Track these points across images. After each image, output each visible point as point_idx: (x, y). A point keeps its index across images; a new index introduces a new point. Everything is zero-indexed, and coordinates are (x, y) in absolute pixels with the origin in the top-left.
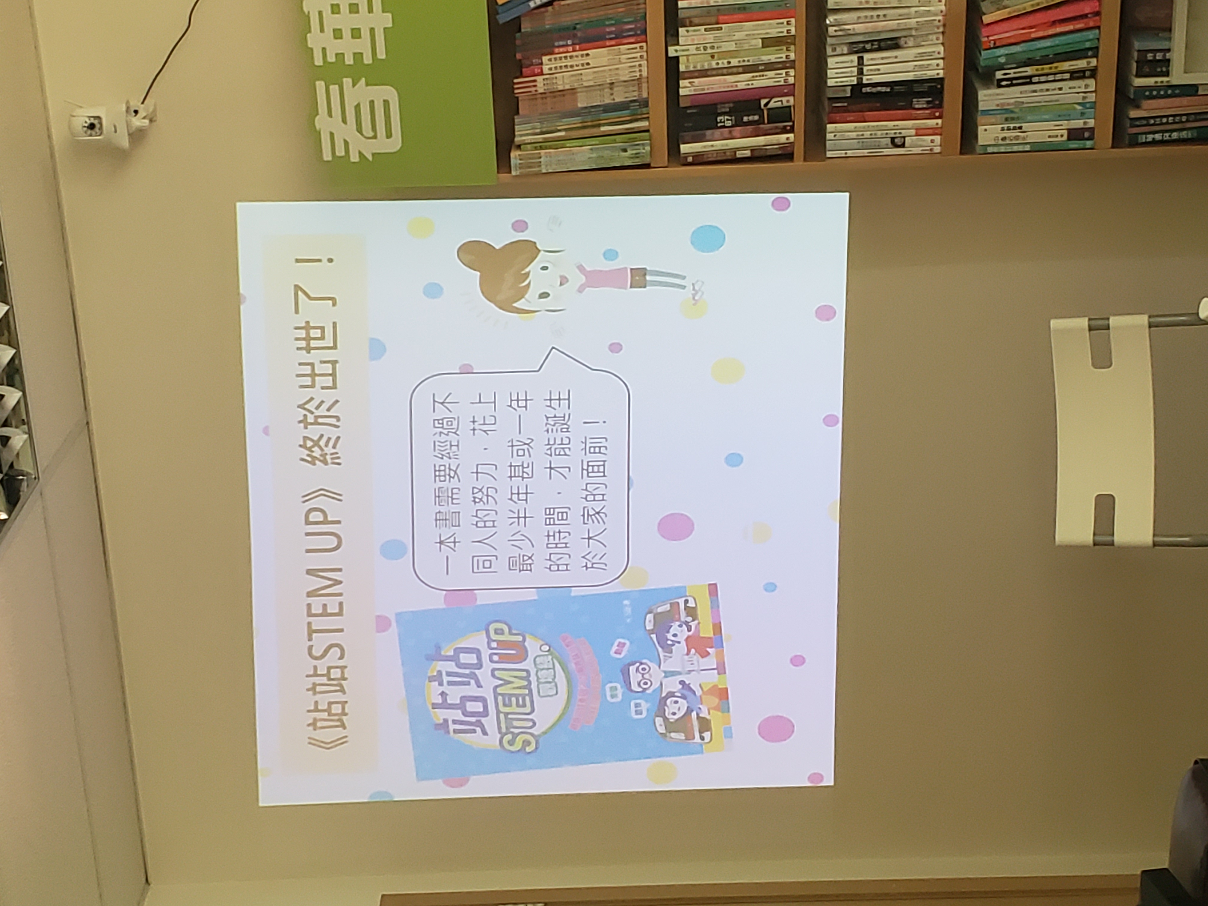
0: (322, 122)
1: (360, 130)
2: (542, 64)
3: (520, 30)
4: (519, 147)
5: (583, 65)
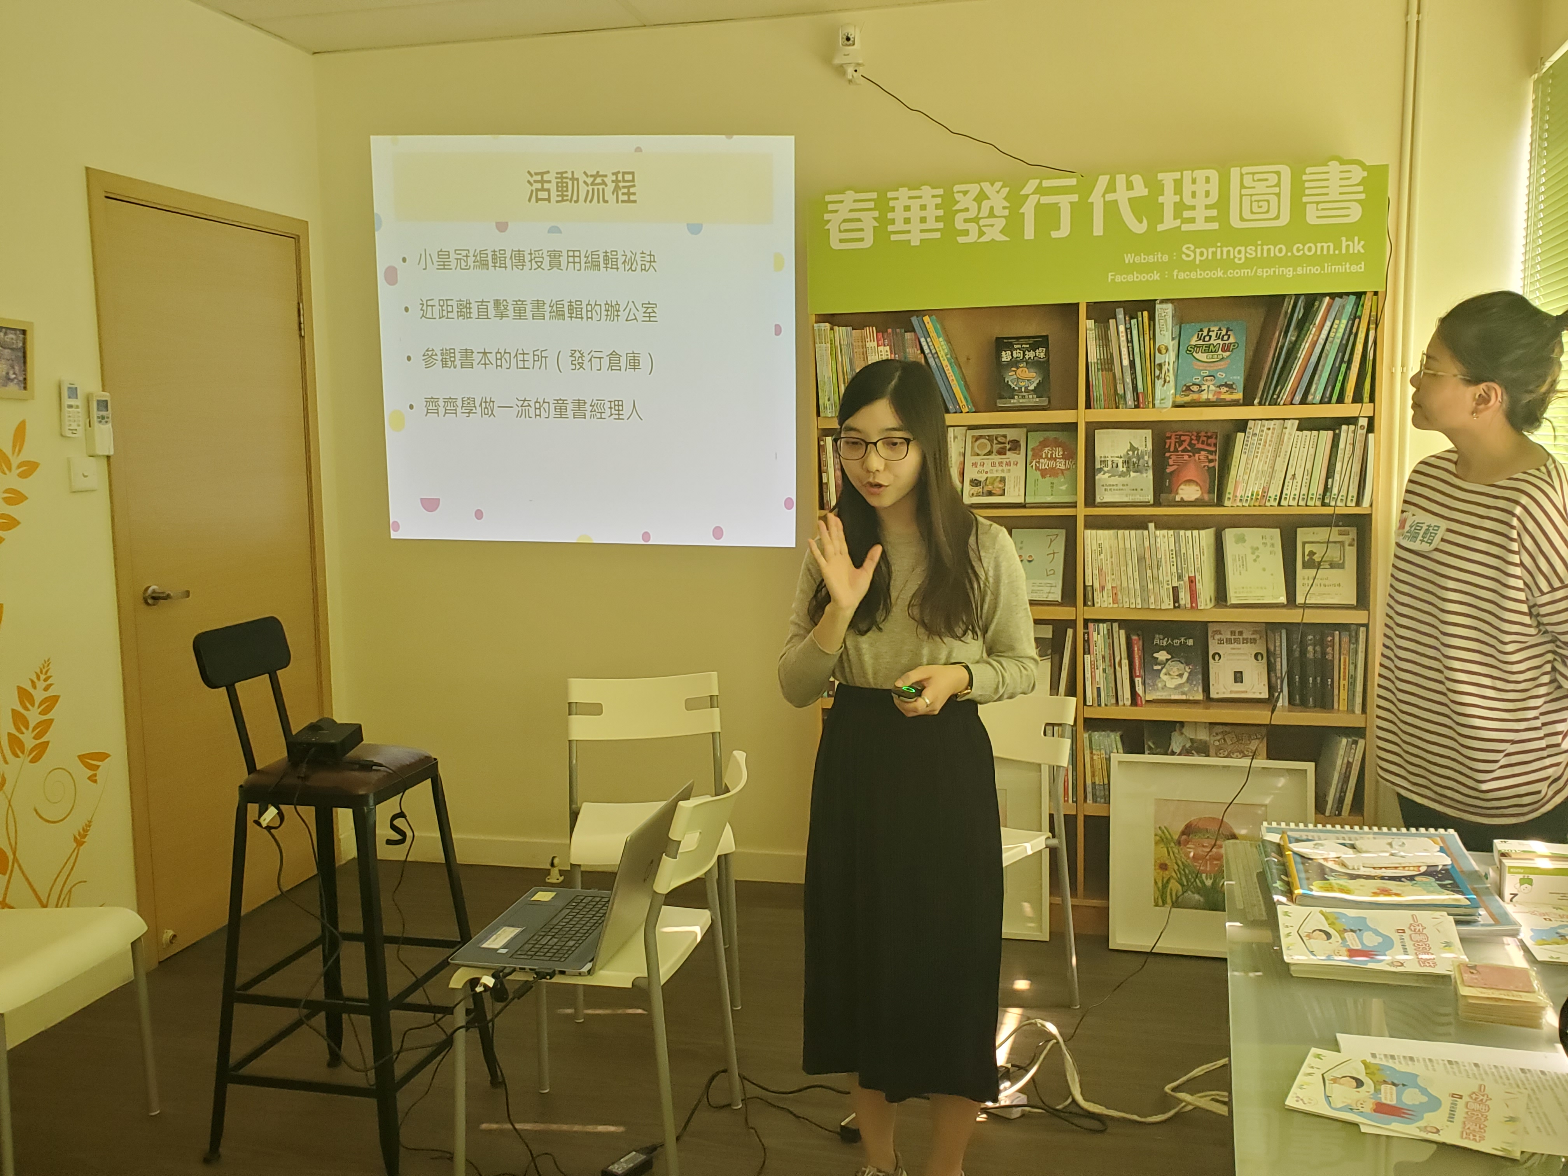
0: (850, 195)
1: (845, 221)
2: (885, 346)
3: (906, 332)
4: (832, 329)
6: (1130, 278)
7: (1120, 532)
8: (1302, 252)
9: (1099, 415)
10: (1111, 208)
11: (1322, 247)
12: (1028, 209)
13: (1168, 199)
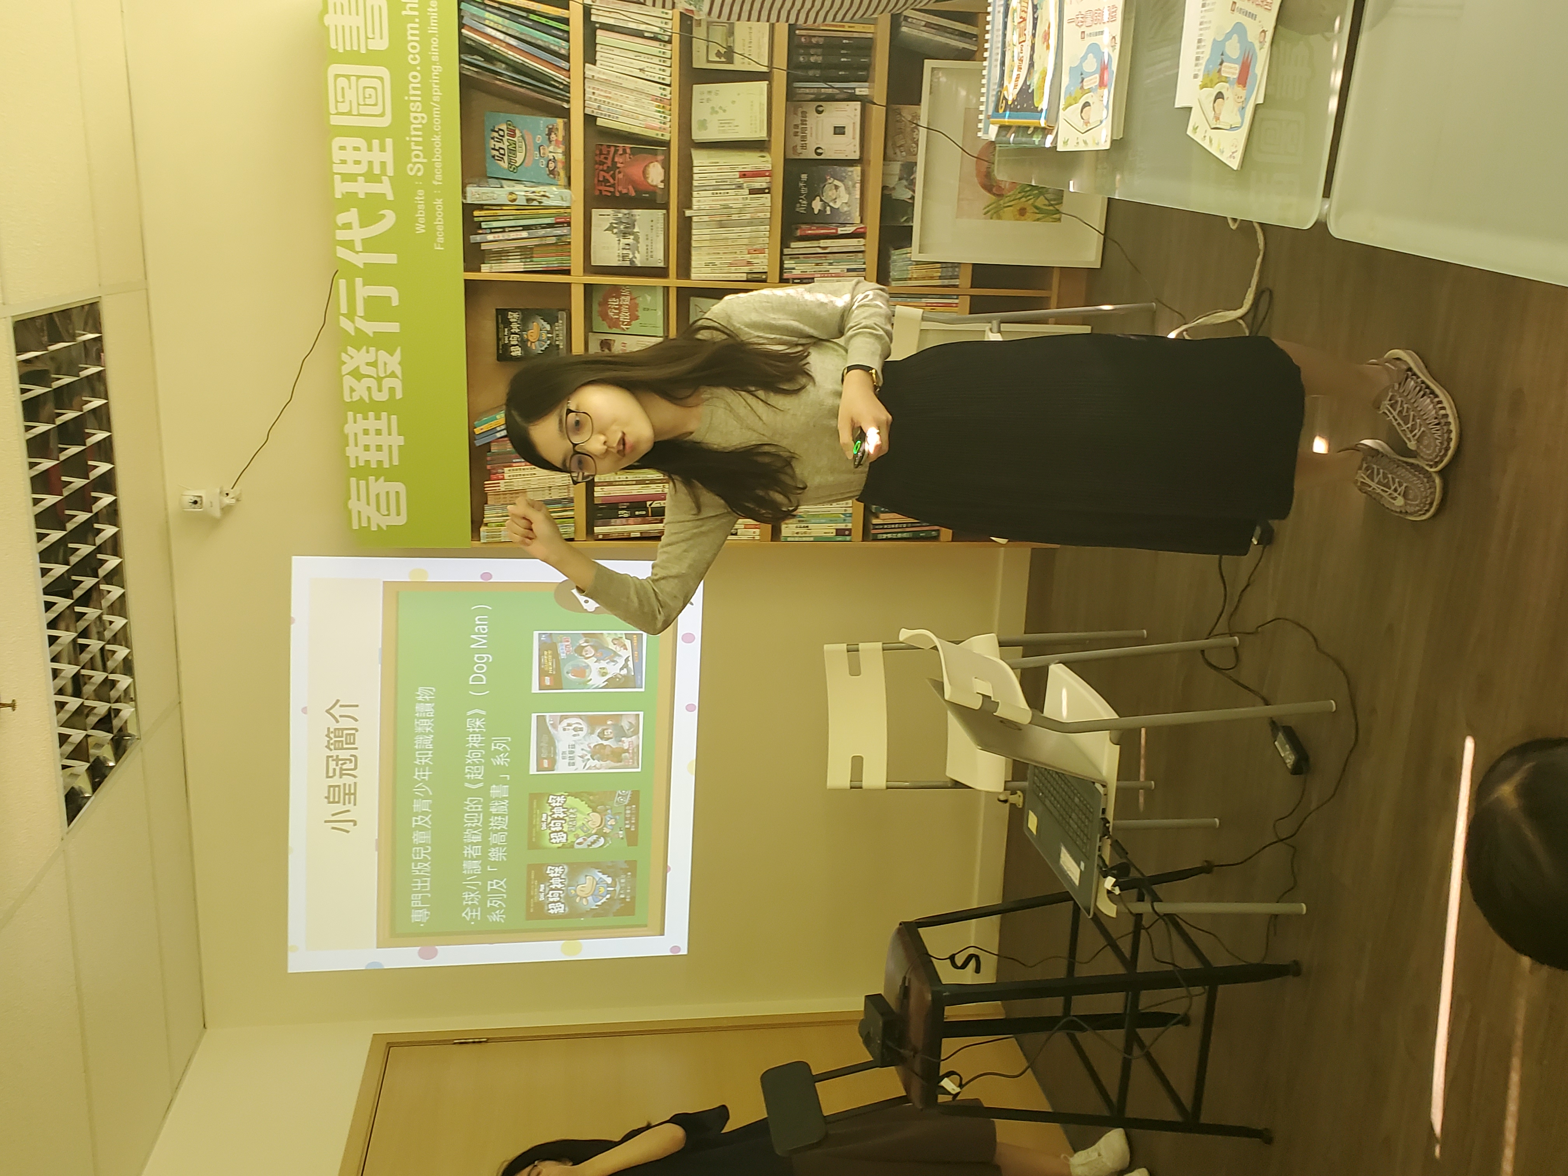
0: (352, 503)
1: (378, 510)
2: (503, 473)
3: (490, 452)
4: (486, 525)
5: (531, 474)
6: (440, 228)
7: (694, 244)
8: (417, 56)
9: (576, 261)
10: (370, 245)
11: (412, 35)
12: (370, 328)
13: (361, 188)
